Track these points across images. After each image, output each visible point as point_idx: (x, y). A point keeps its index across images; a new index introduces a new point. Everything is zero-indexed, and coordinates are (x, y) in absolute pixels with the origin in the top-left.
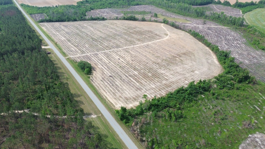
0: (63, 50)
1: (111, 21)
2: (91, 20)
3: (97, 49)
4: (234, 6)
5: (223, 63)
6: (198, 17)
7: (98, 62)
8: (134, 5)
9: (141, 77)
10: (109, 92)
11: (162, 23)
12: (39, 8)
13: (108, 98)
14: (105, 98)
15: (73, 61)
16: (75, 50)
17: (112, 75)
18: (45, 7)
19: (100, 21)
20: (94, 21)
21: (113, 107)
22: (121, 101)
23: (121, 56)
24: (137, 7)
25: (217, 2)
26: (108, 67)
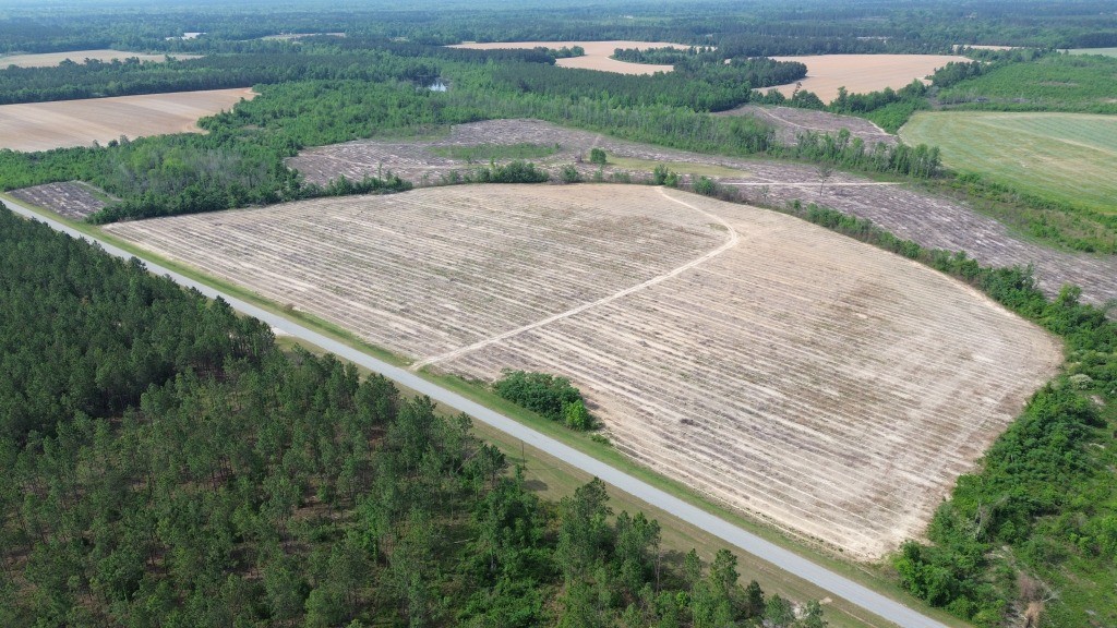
0: (355, 333)
1: (438, 191)
2: (343, 194)
3: (512, 316)
4: (837, 108)
5: (1035, 310)
6: (751, 152)
7: (571, 367)
8: (464, 122)
9: (806, 406)
10: (755, 493)
11: (653, 184)
12: (33, 157)
13: (779, 519)
14: (763, 520)
15: (460, 381)
16: (419, 331)
17: (687, 415)
18: (60, 151)
19: (388, 193)
20: (362, 198)
21: (840, 554)
22: (842, 522)
23: (639, 329)
24: (477, 127)
25: (767, 97)
26: (633, 385)
